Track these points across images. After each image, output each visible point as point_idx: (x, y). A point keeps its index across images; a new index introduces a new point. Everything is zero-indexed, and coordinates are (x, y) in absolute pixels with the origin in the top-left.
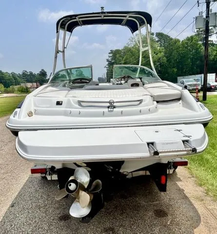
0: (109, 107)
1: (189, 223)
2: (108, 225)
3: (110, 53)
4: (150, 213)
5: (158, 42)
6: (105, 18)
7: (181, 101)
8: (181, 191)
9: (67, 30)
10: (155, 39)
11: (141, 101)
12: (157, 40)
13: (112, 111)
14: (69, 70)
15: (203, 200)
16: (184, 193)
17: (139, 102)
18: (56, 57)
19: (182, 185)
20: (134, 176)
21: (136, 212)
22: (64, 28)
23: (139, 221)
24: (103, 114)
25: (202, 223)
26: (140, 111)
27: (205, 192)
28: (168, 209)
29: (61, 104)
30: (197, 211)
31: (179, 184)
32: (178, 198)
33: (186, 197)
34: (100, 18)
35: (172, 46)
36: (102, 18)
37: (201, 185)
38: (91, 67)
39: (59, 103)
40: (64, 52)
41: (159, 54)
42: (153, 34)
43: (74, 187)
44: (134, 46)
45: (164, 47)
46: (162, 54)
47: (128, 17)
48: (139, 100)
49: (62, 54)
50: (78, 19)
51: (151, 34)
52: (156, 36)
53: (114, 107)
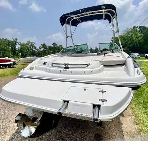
3: (111, 39)
4: (92, 135)
5: (139, 31)
8: (120, 124)
9: (71, 25)
10: (138, 30)
11: (88, 65)
12: (139, 30)
13: (66, 70)
14: (76, 46)
15: (133, 137)
16: (121, 127)
17: (86, 66)
23: (82, 138)
24: (60, 72)
26: (85, 72)
27: (138, 130)
28: (105, 135)
29: (46, 64)
31: (121, 118)
32: (115, 129)
33: (122, 130)
36: (88, 15)
37: (136, 124)
38: (87, 44)
39: (45, 64)
40: (71, 37)
41: (139, 38)
42: (137, 27)
43: (18, 118)
44: (125, 34)
45: (143, 34)
46: (142, 38)
47: (103, 12)
48: (86, 64)
49: (71, 38)
50: (75, 18)
51: (136, 27)
52: (139, 28)
53: (68, 68)
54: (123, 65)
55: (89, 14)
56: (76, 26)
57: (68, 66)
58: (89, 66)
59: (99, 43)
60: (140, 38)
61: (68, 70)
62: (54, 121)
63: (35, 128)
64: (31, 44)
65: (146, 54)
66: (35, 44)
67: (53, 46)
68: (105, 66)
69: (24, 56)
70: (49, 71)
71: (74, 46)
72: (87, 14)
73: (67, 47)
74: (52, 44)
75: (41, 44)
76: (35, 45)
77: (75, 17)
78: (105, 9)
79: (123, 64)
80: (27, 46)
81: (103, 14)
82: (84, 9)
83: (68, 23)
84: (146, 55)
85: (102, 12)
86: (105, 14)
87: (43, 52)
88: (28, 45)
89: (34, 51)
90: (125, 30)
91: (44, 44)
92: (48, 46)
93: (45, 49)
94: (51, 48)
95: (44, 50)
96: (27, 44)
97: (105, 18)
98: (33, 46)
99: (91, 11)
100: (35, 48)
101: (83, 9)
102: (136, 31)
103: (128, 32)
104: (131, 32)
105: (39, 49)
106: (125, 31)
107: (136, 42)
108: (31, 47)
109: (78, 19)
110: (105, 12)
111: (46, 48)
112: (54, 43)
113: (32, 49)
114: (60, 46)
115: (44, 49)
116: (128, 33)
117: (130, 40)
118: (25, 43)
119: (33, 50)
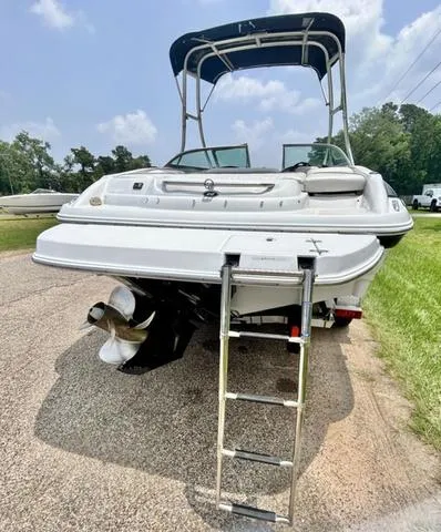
0: (205, 194)
1: (327, 411)
2: (196, 384)
4: (271, 382)
5: (401, 122)
6: (264, 45)
7: (360, 198)
8: (341, 358)
10: (397, 117)
11: (271, 187)
12: (400, 118)
14: (210, 152)
15: (372, 380)
17: (265, 189)
18: (184, 127)
19: (347, 351)
20: (264, 322)
21: (248, 376)
22: (195, 72)
24: (193, 206)
25: (352, 416)
26: (262, 205)
27: (384, 368)
29: (141, 188)
30: (352, 396)
31: (344, 347)
32: (329, 368)
33: (346, 369)
34: (254, 46)
35: (426, 129)
36: (258, 45)
37: (381, 356)
38: (246, 147)
39: (137, 186)
40: (199, 119)
41: (399, 143)
42: (395, 108)
43: (97, 313)
44: (358, 129)
45: (412, 131)
46: (406, 143)
47: (305, 39)
48: (265, 185)
49: (197, 122)
50: (216, 52)
51: (392, 107)
52: (401, 111)
53: (216, 194)
54: (357, 193)
55: (262, 41)
56: (215, 83)
57: (216, 189)
58: (273, 191)
59: (284, 146)
60: (400, 146)
61: (214, 199)
62: (177, 339)
63: (135, 345)
64: (34, 147)
65: (415, 197)
66: (48, 145)
67: (115, 158)
68: (311, 194)
69: (9, 188)
70: (158, 204)
71: (206, 150)
72: (255, 43)
73: (186, 150)
74: (114, 152)
75: (73, 150)
76: (49, 152)
77: (215, 49)
78: (311, 29)
79: (359, 192)
80: (19, 152)
81: (301, 46)
82: (253, 21)
83: (192, 68)
84: (416, 200)
85: (300, 38)
86: (310, 46)
87: (79, 179)
88: (23, 149)
89: (46, 173)
90: (357, 113)
91: (83, 151)
92: (96, 157)
93: (88, 170)
94: (108, 165)
95: (82, 172)
96: (16, 145)
97: (306, 61)
98: (40, 153)
99: (269, 32)
100: (50, 161)
101: (247, 22)
102: (392, 119)
103: (368, 123)
104: (375, 122)
105: (66, 168)
106: (357, 117)
107: (388, 159)
108: (36, 160)
109: (222, 55)
110: (311, 38)
111: (92, 166)
112: (120, 148)
113: (39, 167)
114: (141, 158)
115: (84, 165)
116: (367, 126)
117: (371, 150)
118: (11, 143)
119: (43, 169)
